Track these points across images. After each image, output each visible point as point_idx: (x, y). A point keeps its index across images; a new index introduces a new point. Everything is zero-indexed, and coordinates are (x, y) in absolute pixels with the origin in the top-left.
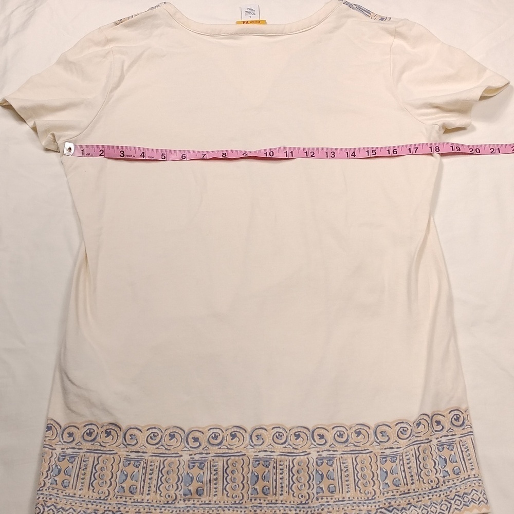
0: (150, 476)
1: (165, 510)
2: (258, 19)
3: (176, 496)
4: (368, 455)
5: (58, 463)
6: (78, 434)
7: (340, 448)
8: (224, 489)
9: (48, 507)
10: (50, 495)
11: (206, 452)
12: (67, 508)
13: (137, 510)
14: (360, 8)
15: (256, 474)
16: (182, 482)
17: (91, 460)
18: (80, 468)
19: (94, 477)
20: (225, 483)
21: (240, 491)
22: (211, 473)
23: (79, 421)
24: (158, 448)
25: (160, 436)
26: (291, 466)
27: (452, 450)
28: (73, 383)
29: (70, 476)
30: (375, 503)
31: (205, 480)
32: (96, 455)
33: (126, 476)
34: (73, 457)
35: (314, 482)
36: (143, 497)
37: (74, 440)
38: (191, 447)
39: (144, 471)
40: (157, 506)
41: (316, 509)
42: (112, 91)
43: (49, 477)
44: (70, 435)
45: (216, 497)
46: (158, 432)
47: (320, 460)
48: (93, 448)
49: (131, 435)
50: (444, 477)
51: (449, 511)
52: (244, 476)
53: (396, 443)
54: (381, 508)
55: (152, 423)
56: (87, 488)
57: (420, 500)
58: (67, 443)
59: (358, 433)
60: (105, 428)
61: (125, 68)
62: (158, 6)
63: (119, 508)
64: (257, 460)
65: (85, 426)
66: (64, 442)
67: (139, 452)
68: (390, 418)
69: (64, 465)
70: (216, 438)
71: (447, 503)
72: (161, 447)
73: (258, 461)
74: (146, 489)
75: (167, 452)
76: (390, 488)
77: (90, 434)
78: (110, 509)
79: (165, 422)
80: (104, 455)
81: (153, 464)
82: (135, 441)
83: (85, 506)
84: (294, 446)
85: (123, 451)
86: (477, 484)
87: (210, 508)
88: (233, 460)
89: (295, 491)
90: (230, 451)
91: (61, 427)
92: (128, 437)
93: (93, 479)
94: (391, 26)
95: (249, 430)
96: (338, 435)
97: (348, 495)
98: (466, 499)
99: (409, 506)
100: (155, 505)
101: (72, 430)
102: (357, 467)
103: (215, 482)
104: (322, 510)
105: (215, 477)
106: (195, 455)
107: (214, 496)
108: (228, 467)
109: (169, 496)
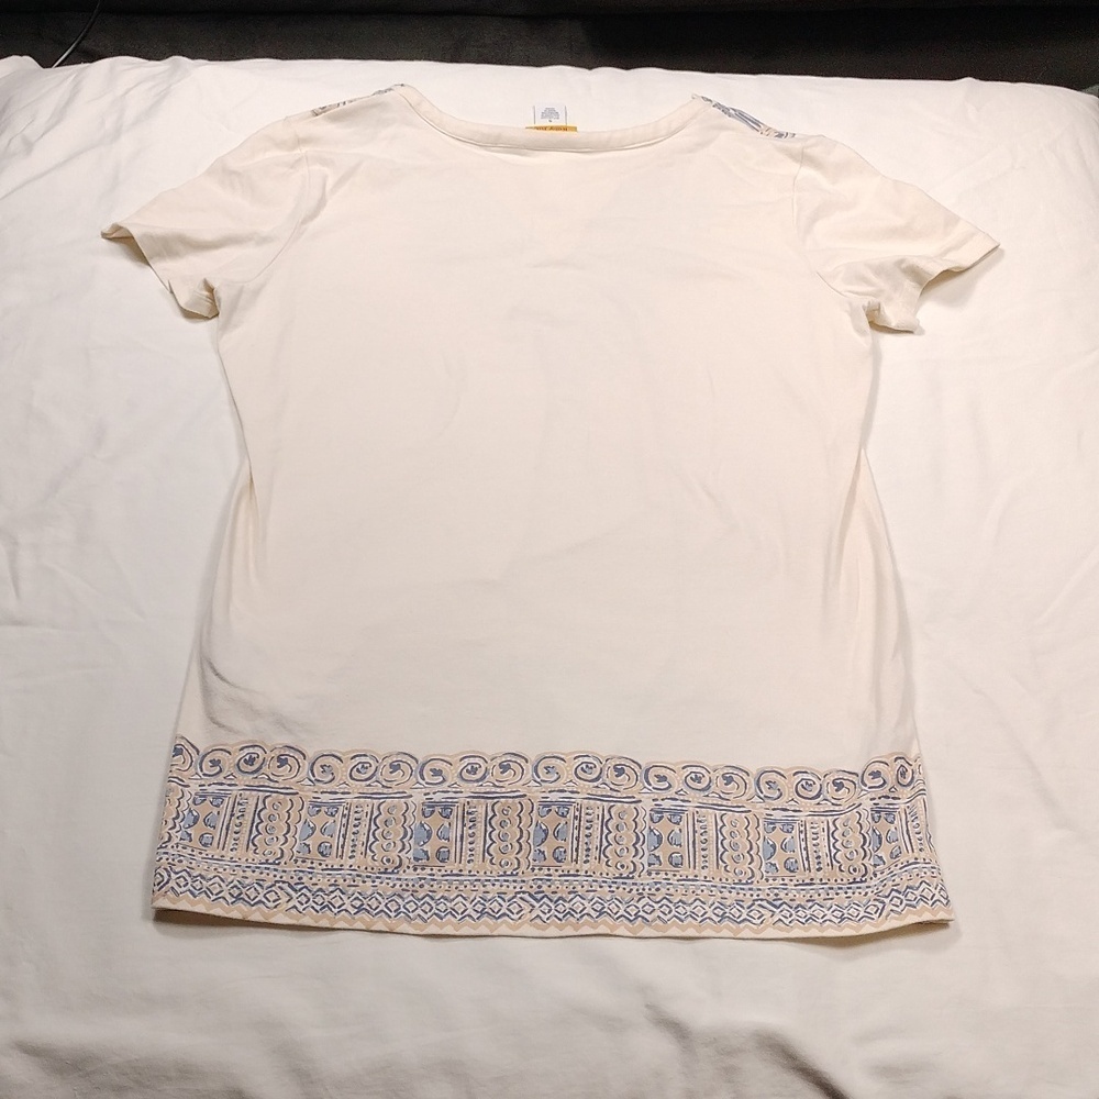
0: (355, 830)
1: (381, 883)
2: (564, 125)
3: (401, 860)
4: (743, 814)
5: (193, 807)
6: (228, 762)
7: (696, 798)
8: (486, 851)
9: (177, 873)
10: (180, 856)
11: (454, 790)
12: (211, 876)
13: (332, 881)
14: (741, 116)
15: (544, 827)
16: (411, 838)
17: (252, 802)
18: (232, 815)
19: (258, 830)
20: (489, 842)
21: (514, 855)
22: (464, 825)
23: (232, 741)
24: (369, 785)
25: (373, 768)
26: (607, 817)
27: (892, 823)
28: (223, 679)
29: (214, 827)
31: (452, 836)
32: (261, 794)
33: (314, 829)
34: (219, 798)
35: (644, 847)
36: (342, 862)
37: (221, 771)
38: (426, 783)
39: (344, 821)
40: (367, 877)
41: (647, 887)
42: (305, 221)
43: (178, 828)
44: (215, 763)
45: (472, 864)
46: (371, 762)
47: (658, 812)
48: (257, 784)
49: (322, 767)
52: (521, 831)
53: (792, 802)
55: (360, 747)
56: (245, 847)
57: (830, 896)
58: (210, 776)
59: (729, 780)
60: (277, 753)
61: (329, 186)
62: (390, 89)
63: (300, 879)
64: (547, 805)
65: (242, 749)
66: (204, 775)
67: (336, 793)
68: (785, 762)
69: (203, 810)
70: (474, 771)
72: (376, 784)
74: (348, 849)
75: (385, 791)
76: (778, 874)
77: (251, 761)
78: (284, 879)
79: (385, 744)
80: (274, 795)
81: (360, 809)
82: (331, 777)
83: (242, 874)
84: (612, 787)
85: (309, 790)
87: (461, 882)
88: (503, 805)
89: (610, 857)
90: (498, 790)
91: (198, 752)
92: (317, 769)
93: (254, 833)
94: (796, 146)
95: (533, 758)
96: (691, 778)
97: (704, 872)
99: (810, 903)
100: (364, 875)
101: (218, 755)
102: (724, 831)
103: (471, 839)
104: (658, 890)
105: (470, 832)
106: (434, 793)
107: (469, 862)
108: (495, 815)
109: (388, 861)
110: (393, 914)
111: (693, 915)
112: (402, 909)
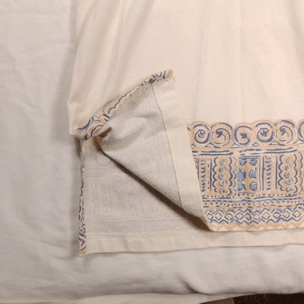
1: (221, 204)
3: (231, 191)
8: (278, 183)
11: (256, 148)
16: (235, 178)
20: (279, 178)
21: (294, 185)
22: (264, 169)
24: (206, 146)
25: (207, 134)
31: (257, 175)
38: (240, 144)
45: (270, 190)
46: (205, 129)
52: (296, 171)
70: (265, 134)
72: (210, 145)
75: (217, 150)
81: (204, 162)
87: (265, 201)
88: (286, 156)
90: (282, 147)
95: (297, 124)
100: (211, 200)
103: (268, 176)
105: (268, 172)
106: (245, 151)
107: (268, 189)
109: (224, 192)
110: (229, 221)
112: (235, 218)
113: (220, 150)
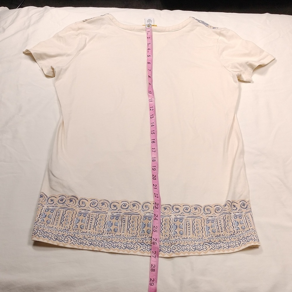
0: (91, 221)
1: (98, 237)
2: (153, 25)
3: (104, 231)
4: (200, 219)
5: (45, 212)
6: (56, 200)
7: (187, 215)
8: (128, 229)
9: (40, 231)
10: (41, 226)
11: (119, 212)
12: (49, 232)
13: (84, 236)
14: (203, 23)
15: (144, 223)
16: (107, 225)
17: (62, 212)
18: (56, 215)
19: (63, 220)
20: (129, 227)
21: (136, 231)
22: (122, 222)
23: (57, 194)
24: (96, 209)
25: (97, 204)
26: (162, 221)
27: (241, 219)
28: (55, 176)
29: (51, 218)
30: (203, 240)
31: (119, 225)
32: (64, 210)
33: (79, 220)
34: (52, 210)
35: (172, 229)
36: (87, 231)
37: (53, 203)
38: (112, 209)
39: (88, 219)
40: (94, 235)
41: (173, 241)
42: (80, 50)
43: (40, 218)
44: (52, 200)
45: (124, 233)
46: (96, 202)
47: (176, 219)
48: (63, 207)
49: (82, 202)
50: (237, 230)
51: (240, 245)
52: (138, 224)
53: (214, 215)
54: (206, 242)
55: (93, 197)
56: (59, 224)
58: (50, 204)
59: (196, 209)
60: (69, 198)
61: (87, 41)
62: (105, 15)
63: (75, 235)
65: (59, 197)
66: (49, 203)
67: (86, 210)
69: (48, 213)
70: (125, 206)
71: (238, 242)
72: (97, 208)
73: (146, 217)
74: (89, 227)
75: (100, 211)
77: (62, 200)
78: (70, 235)
79: (100, 197)
80: (68, 210)
81: (93, 216)
82: (85, 205)
83: (58, 232)
84: (163, 213)
85: (78, 209)
86: (253, 232)
87: (120, 238)
88: (133, 216)
89: (163, 233)
90: (132, 212)
91: (47, 197)
92: (81, 203)
93: (62, 220)
94: (218, 31)
95: (142, 203)
96: (185, 209)
97: (189, 236)
98: (248, 239)
99: (220, 242)
100: (93, 235)
101: (53, 198)
102: (195, 224)
103: (124, 226)
104: (176, 242)
105: (124, 224)
106: (114, 213)
107: (123, 232)
108: (131, 219)
109: (100, 231)
110: (100, 246)
111: (187, 249)
112: (103, 245)
113: (102, 211)
